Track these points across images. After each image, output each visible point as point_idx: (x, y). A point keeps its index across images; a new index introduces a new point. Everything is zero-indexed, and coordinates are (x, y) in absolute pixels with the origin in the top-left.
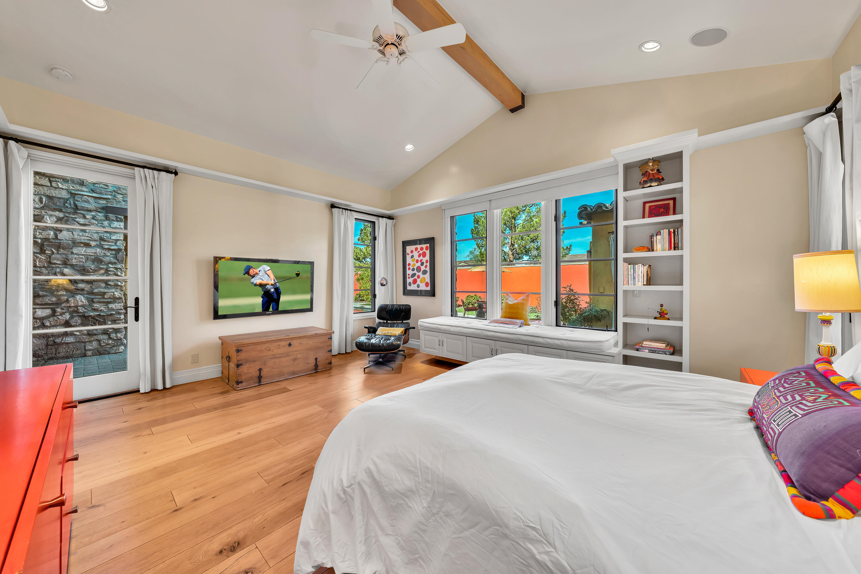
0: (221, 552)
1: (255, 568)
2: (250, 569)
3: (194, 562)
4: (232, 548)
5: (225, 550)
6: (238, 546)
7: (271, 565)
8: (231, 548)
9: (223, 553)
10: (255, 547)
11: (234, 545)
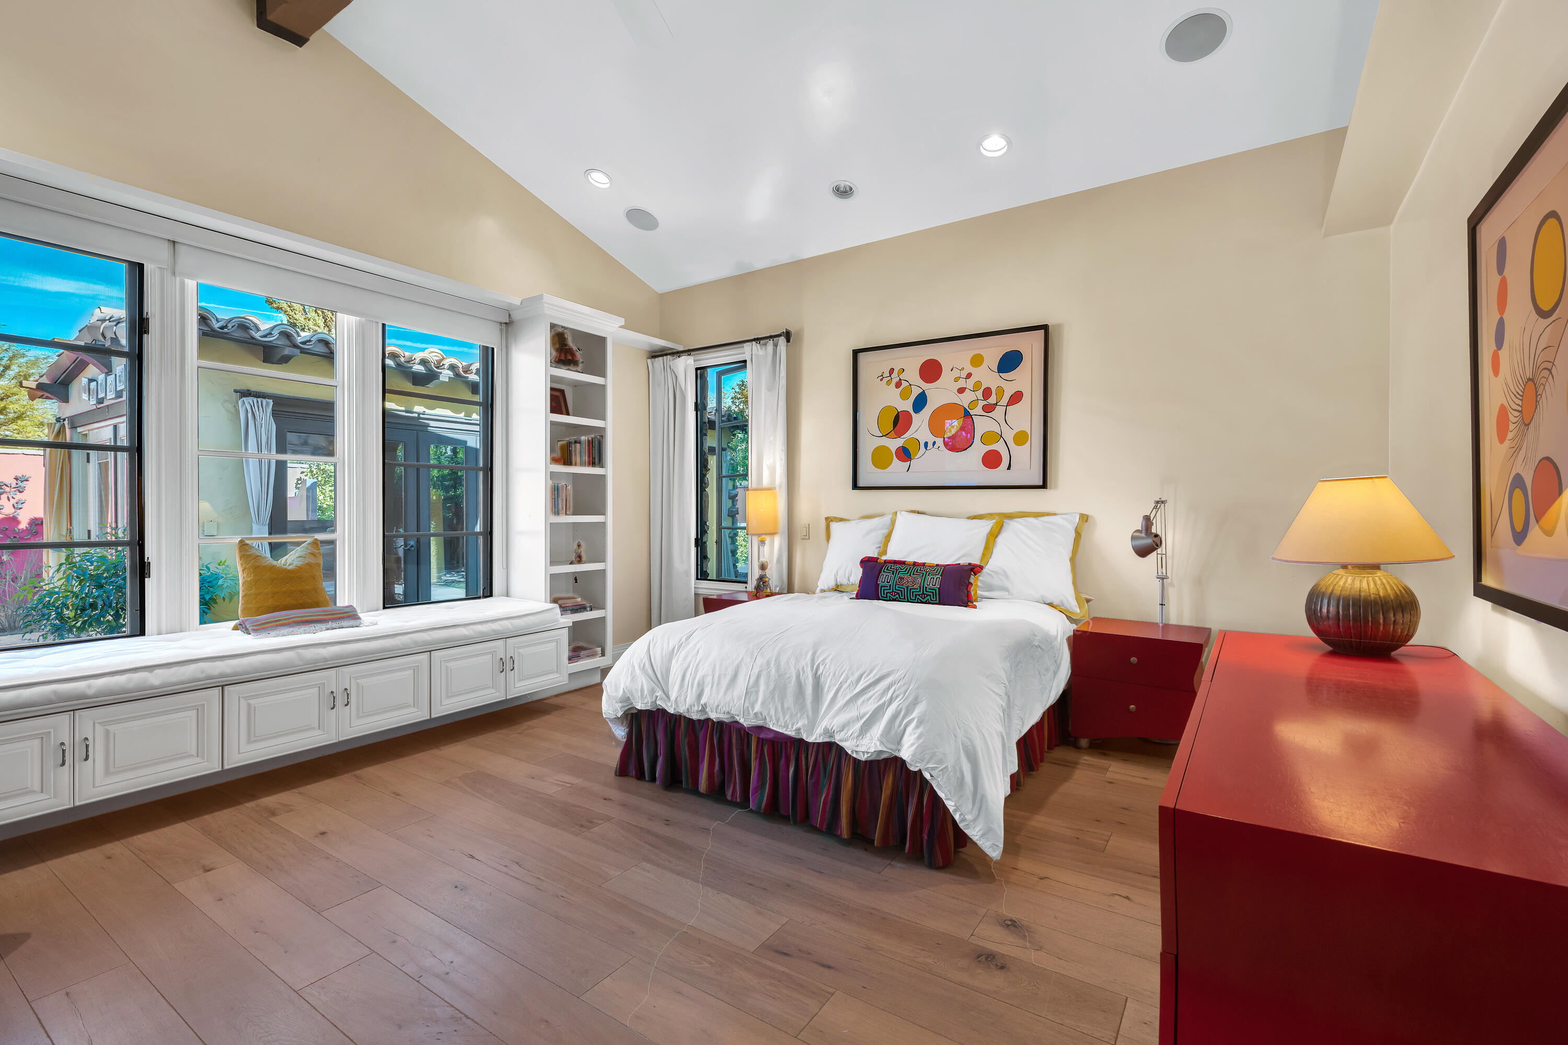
0: (1002, 968)
1: (998, 921)
2: (1001, 925)
3: (1035, 986)
4: (989, 959)
5: (997, 965)
6: (982, 956)
7: (986, 910)
8: (990, 961)
9: (1002, 963)
10: (972, 936)
11: (984, 960)
